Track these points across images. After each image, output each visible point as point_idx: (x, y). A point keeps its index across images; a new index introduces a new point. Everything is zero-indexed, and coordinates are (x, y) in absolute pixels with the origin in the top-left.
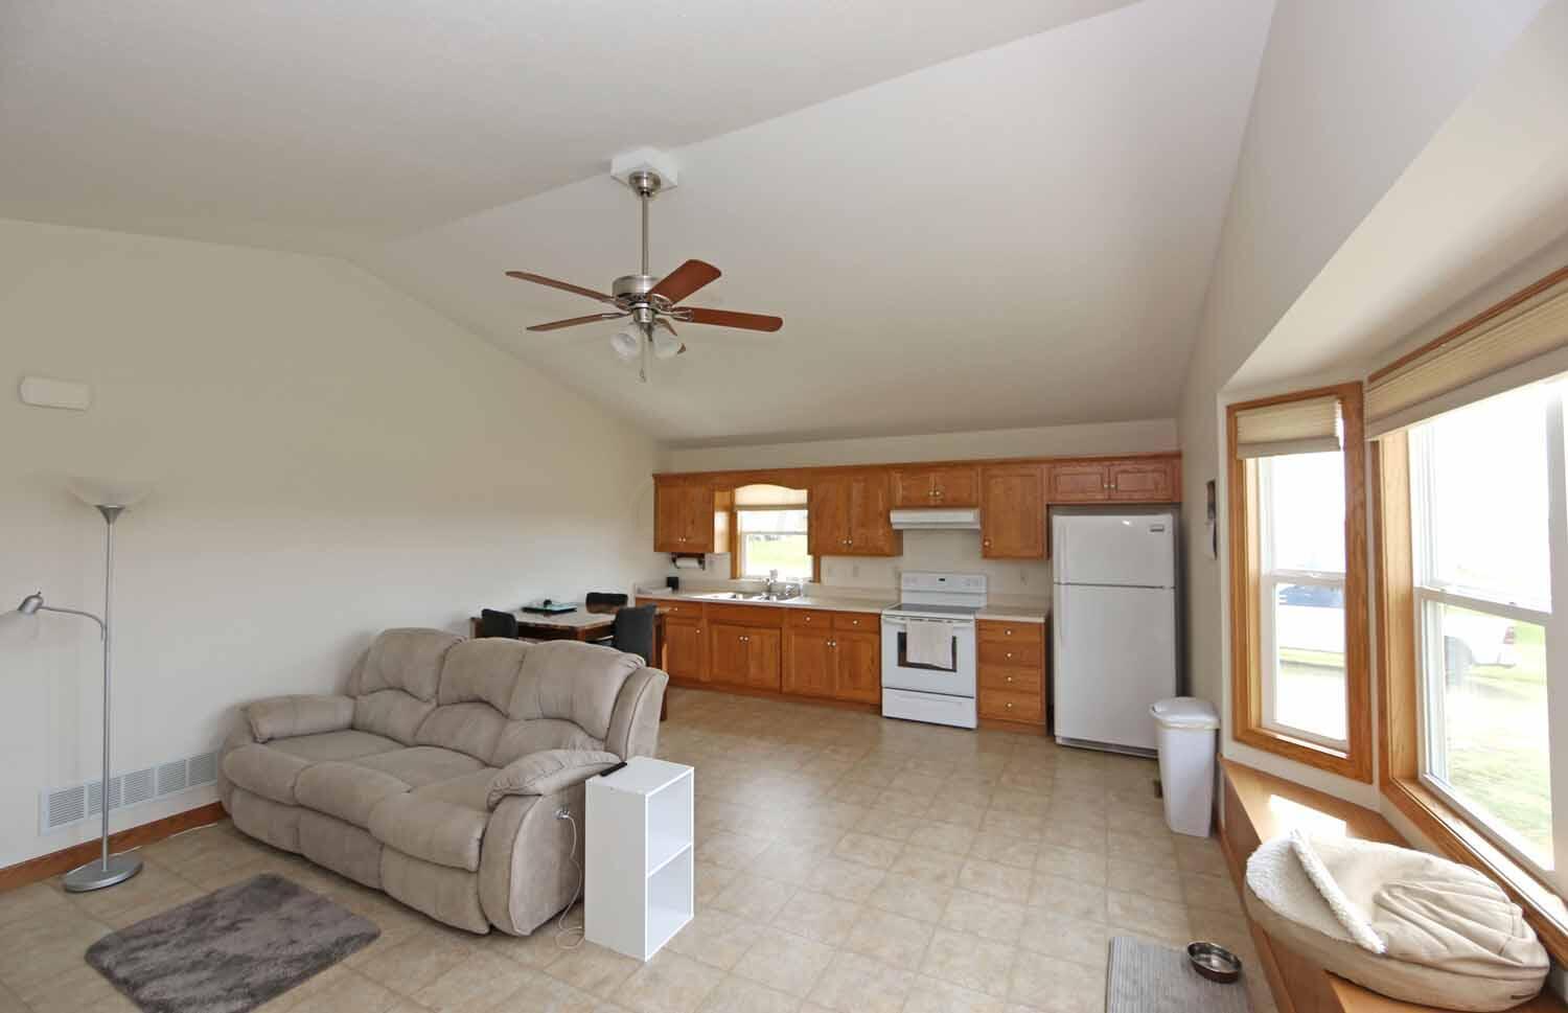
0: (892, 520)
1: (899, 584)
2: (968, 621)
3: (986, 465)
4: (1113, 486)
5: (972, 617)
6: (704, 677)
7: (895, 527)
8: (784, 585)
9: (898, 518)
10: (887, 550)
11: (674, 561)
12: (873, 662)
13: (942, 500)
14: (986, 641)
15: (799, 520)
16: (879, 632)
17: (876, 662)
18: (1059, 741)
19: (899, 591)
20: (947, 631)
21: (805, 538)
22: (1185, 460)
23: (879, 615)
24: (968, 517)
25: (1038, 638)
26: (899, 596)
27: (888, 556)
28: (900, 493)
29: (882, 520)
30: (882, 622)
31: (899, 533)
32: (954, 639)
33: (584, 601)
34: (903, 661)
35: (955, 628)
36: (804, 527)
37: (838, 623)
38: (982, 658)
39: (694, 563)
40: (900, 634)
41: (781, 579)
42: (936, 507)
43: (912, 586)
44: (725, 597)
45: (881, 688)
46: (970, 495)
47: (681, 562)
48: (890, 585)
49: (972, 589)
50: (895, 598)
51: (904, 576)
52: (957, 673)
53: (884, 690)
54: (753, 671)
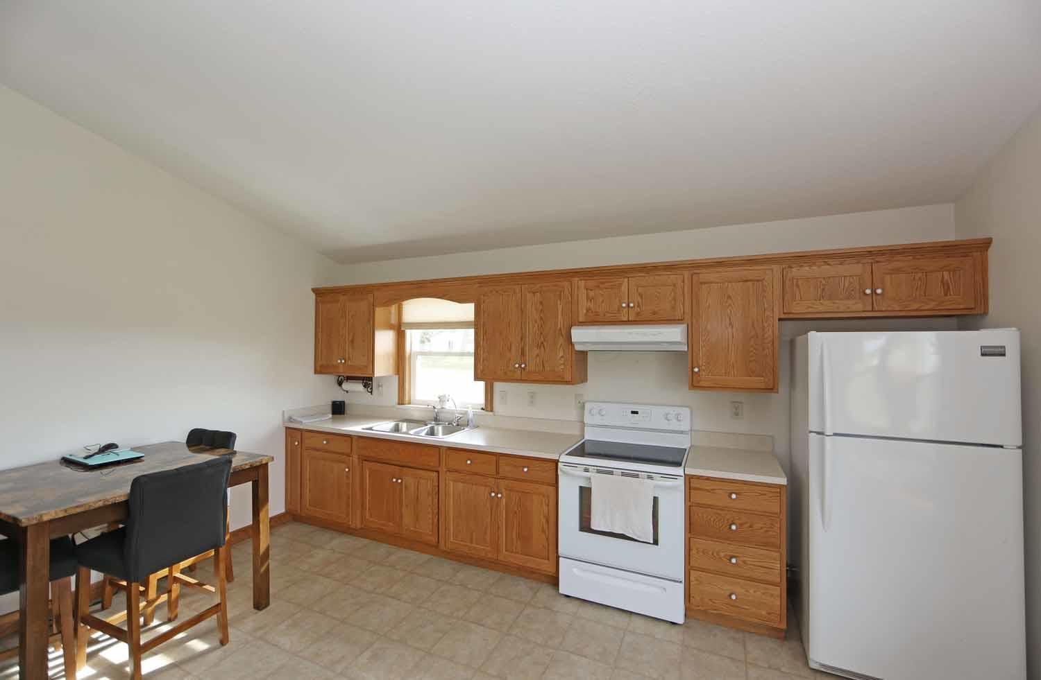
0: (574, 340)
1: (583, 416)
2: (674, 477)
3: (695, 267)
4: (879, 291)
5: (679, 471)
6: (356, 523)
7: (577, 348)
8: (452, 413)
9: (582, 336)
10: (568, 377)
11: (340, 384)
12: (548, 522)
13: (638, 314)
14: (699, 505)
15: (466, 340)
16: (556, 484)
17: (552, 520)
18: (813, 665)
19: (583, 424)
20: (646, 489)
21: (471, 360)
22: (992, 252)
23: (556, 462)
24: (673, 335)
25: (777, 506)
26: (583, 430)
27: (567, 383)
28: (584, 305)
29: (561, 341)
30: (559, 473)
31: (584, 354)
32: (655, 500)
33: (184, 440)
34: (585, 526)
35: (656, 487)
36: (471, 348)
37: (505, 469)
38: (692, 528)
39: (358, 387)
40: (581, 488)
41: (449, 406)
42: (628, 322)
43: (597, 420)
44: (382, 428)
45: (558, 557)
46: (673, 308)
47: (346, 386)
48: (573, 416)
49: (674, 425)
50: (577, 432)
51: (588, 406)
52: (659, 547)
53: (561, 559)
54: (407, 520)
